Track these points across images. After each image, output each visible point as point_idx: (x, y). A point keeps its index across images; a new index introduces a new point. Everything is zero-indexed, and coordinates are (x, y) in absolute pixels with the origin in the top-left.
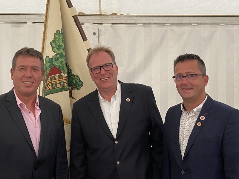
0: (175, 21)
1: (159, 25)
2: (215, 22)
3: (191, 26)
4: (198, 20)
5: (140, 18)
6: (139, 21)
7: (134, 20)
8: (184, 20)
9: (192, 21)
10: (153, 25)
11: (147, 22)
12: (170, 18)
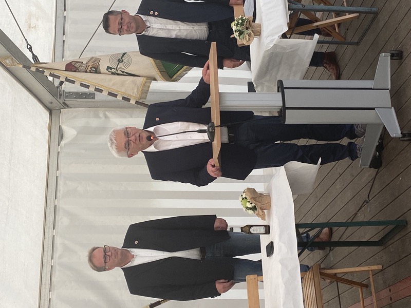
0: (49, 254)
1: (53, 272)
2: (53, 210)
3: (55, 236)
4: (49, 228)
5: (42, 295)
6: (46, 296)
7: (44, 302)
8: (48, 244)
9: (50, 235)
10: (53, 279)
11: (48, 287)
12: (45, 260)
